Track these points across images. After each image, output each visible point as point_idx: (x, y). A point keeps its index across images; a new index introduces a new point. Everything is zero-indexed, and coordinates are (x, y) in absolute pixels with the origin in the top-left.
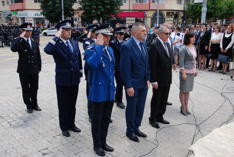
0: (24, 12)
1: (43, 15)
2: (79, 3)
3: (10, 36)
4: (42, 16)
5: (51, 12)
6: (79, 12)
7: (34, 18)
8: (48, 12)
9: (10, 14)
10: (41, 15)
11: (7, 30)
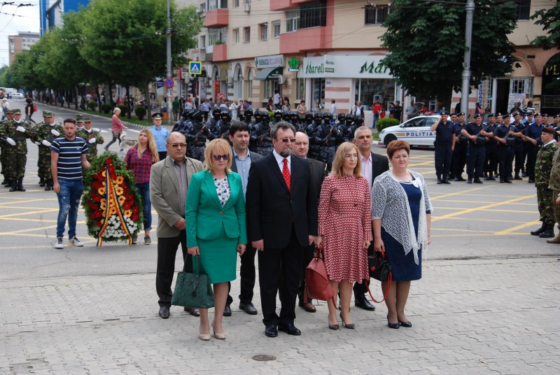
0: (326, 57)
1: (388, 70)
2: (540, 18)
3: (263, 147)
4: (386, 74)
5: (419, 59)
6: (534, 57)
7: (357, 82)
8: (409, 60)
9: (277, 65)
10: (383, 68)
11: (256, 126)
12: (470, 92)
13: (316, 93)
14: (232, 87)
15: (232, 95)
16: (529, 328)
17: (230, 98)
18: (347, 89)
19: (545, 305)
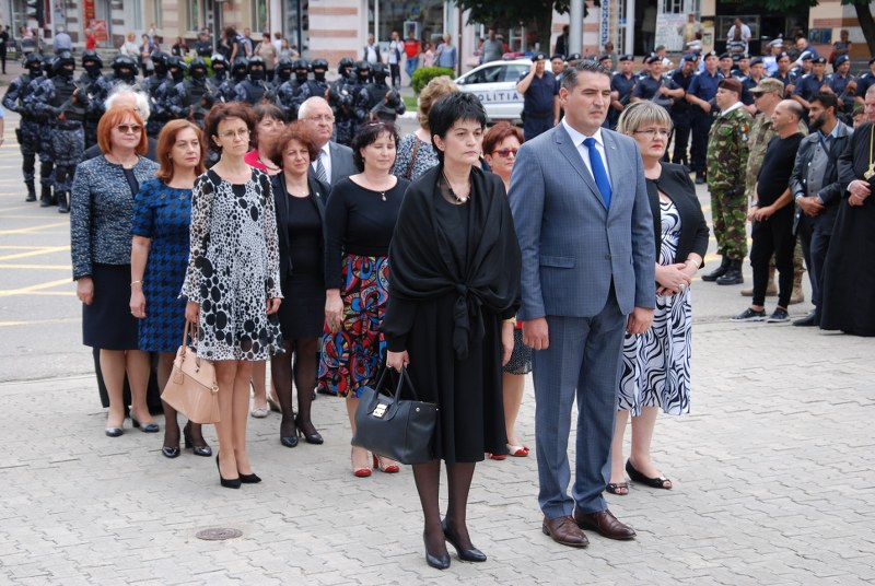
12: (585, 14)
13: (291, 18)
14: (121, 7)
15: (121, 22)
16: (701, 450)
17: (117, 30)
18: (353, 11)
19: (730, 408)
